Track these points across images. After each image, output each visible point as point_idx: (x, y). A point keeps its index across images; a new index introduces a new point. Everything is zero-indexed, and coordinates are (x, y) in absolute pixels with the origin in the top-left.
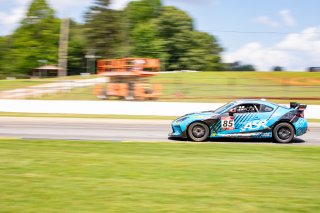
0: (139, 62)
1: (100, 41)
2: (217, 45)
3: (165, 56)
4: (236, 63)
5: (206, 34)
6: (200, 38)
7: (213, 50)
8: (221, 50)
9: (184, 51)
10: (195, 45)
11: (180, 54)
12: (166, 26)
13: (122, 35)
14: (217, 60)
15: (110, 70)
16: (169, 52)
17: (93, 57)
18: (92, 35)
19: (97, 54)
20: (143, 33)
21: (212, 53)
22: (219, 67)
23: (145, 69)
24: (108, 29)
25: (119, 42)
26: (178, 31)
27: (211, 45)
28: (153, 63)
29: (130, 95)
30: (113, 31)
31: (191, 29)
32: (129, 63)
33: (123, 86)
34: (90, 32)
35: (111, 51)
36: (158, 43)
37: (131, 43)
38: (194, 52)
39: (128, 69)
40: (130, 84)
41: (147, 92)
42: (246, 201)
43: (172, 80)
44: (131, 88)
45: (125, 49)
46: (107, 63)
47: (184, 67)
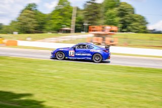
0: (108, 27)
1: (91, 17)
2: (145, 21)
3: (120, 25)
4: (154, 30)
5: (140, 16)
6: (137, 17)
7: (143, 23)
8: (147, 23)
9: (129, 23)
10: (135, 21)
11: (127, 25)
12: (121, 11)
13: (101, 15)
14: (145, 28)
15: (95, 31)
16: (122, 23)
17: (87, 24)
18: (87, 14)
19: (89, 23)
20: (110, 14)
21: (142, 25)
22: (146, 31)
23: (111, 31)
24: (95, 12)
25: (99, 18)
26: (127, 14)
27: (142, 21)
28: (114, 28)
29: (103, 43)
30: (97, 13)
31: (133, 13)
32: (103, 28)
33: (100, 38)
35: (95, 22)
36: (117, 19)
37: (105, 19)
38: (134, 24)
39: (103, 31)
40: (103, 38)
41: (111, 42)
42: (156, 96)
43: (123, 37)
44: (104, 39)
45: (102, 21)
46: (93, 28)
47: (129, 31)
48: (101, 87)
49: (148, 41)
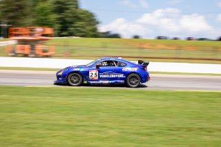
0: (39, 29)
1: (11, 14)
2: (95, 19)
3: (58, 26)
4: (108, 33)
5: (87, 11)
6: (82, 14)
7: (92, 23)
8: (98, 23)
9: (71, 23)
10: (79, 19)
11: (68, 25)
12: (58, 5)
13: (27, 10)
14: (95, 30)
15: (18, 35)
16: (61, 23)
17: (5, 25)
18: (5, 9)
19: (9, 23)
20: (42, 10)
21: (91, 25)
22: (96, 35)
23: (43, 35)
24: (17, 6)
25: (25, 15)
26: (68, 9)
27: (90, 19)
28: (49, 31)
29: (32, 53)
30: (21, 7)
31: (77, 8)
32: (32, 31)
33: (27, 46)
34: (3, 7)
35: (19, 21)
36: (53, 17)
37: (34, 17)
38: (78, 24)
39: (31, 35)
40: (32, 46)
41: (44, 51)
43: (62, 44)
44: (33, 48)
45: (30, 20)
46: (16, 30)
47: (71, 34)
48: (29, 121)
49: (100, 49)
